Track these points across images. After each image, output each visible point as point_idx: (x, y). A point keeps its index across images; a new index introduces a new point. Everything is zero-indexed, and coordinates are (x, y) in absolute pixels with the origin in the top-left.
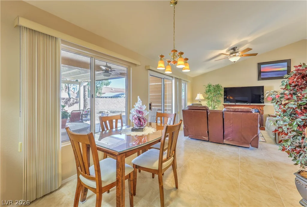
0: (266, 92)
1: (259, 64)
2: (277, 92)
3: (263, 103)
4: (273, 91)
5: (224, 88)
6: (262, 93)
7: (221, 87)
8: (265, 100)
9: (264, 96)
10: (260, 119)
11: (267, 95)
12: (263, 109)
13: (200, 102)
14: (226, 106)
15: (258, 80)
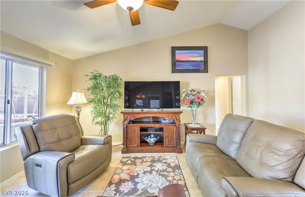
0: (182, 91)
1: (174, 49)
2: (194, 91)
3: (179, 107)
4: (191, 89)
5: (125, 82)
6: (178, 92)
7: (121, 79)
8: (181, 103)
9: (180, 96)
10: (176, 134)
11: (184, 95)
12: (180, 117)
13: (78, 108)
14: (126, 115)
15: (172, 72)
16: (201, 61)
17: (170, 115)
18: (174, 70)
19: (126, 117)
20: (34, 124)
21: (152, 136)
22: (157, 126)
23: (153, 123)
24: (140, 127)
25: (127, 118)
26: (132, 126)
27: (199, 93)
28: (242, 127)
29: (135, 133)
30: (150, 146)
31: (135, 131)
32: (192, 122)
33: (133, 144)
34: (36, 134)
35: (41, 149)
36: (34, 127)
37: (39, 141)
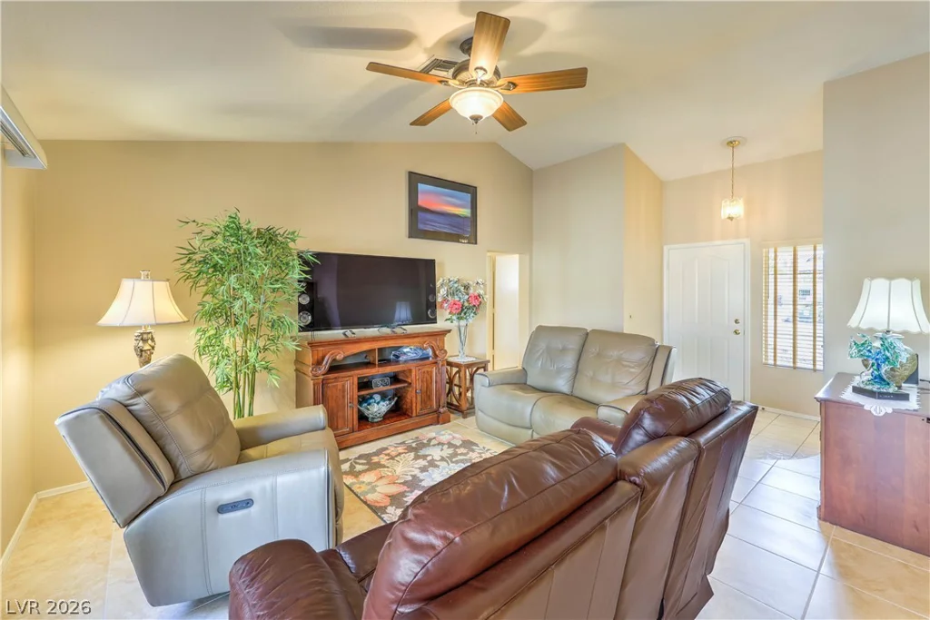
1: (414, 179)
3: (435, 320)
9: (435, 295)
11: (442, 292)
12: (444, 344)
13: (145, 341)
14: (321, 349)
15: (411, 235)
16: (466, 217)
17: (427, 338)
18: (415, 232)
19: (321, 355)
20: (139, 393)
21: (377, 398)
22: (389, 369)
23: (380, 366)
24: (359, 378)
25: (323, 359)
26: (336, 378)
29: (344, 397)
30: (373, 424)
31: (344, 391)
32: (458, 353)
33: (339, 427)
34: (158, 427)
35: (184, 472)
36: (140, 404)
37: (172, 448)
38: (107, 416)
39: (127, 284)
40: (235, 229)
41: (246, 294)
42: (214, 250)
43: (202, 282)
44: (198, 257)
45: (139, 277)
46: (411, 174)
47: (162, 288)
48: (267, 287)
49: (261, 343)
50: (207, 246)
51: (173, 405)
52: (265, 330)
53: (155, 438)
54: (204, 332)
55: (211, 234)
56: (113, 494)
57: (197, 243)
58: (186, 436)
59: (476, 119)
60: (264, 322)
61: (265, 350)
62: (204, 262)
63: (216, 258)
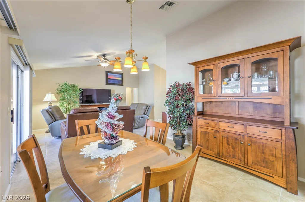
0: (112, 94)
4: (116, 94)
13: (50, 104)
15: (106, 84)
16: (120, 80)
18: (107, 83)
20: (50, 109)
27: (120, 95)
28: (144, 107)
34: (53, 113)
35: (56, 120)
36: (50, 110)
37: (55, 116)
38: (46, 111)
39: (47, 94)
40: (66, 85)
41: (68, 96)
42: (62, 89)
43: (60, 94)
44: (60, 90)
45: (49, 93)
46: (106, 71)
47: (53, 95)
48: (72, 95)
49: (71, 105)
50: (61, 88)
51: (55, 111)
52: (72, 103)
53: (53, 115)
54: (61, 103)
55: (62, 86)
56: (47, 121)
57: (59, 87)
58: (57, 115)
59: (105, 67)
60: (72, 102)
61: (72, 107)
62: (61, 90)
63: (63, 90)
